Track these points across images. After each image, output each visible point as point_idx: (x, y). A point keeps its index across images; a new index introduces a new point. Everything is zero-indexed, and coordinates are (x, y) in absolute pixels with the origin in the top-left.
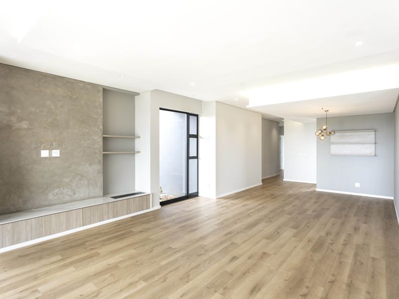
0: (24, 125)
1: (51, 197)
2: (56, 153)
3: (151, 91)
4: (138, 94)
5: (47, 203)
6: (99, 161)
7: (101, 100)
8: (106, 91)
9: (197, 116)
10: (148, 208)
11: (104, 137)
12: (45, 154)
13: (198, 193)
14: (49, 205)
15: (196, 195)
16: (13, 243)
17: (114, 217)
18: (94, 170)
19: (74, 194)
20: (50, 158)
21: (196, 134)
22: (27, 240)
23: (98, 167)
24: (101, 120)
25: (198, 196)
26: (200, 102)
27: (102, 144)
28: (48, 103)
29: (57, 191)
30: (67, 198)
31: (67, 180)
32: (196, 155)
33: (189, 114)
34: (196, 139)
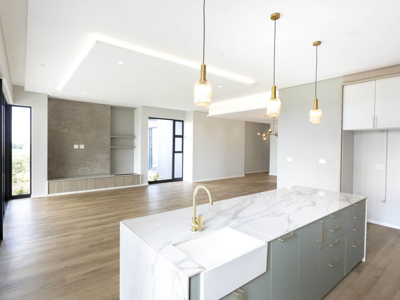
0: (66, 131)
1: (79, 171)
2: (82, 147)
3: (142, 107)
4: (136, 108)
5: (77, 175)
6: (108, 152)
7: (110, 114)
8: (113, 108)
9: (183, 121)
10: (138, 183)
11: (111, 138)
12: (76, 147)
13: (182, 178)
14: (78, 176)
15: (181, 179)
16: (58, 192)
17: (114, 187)
18: (105, 157)
19: (92, 171)
20: (79, 149)
21: (181, 134)
22: (65, 192)
23: (107, 156)
24: (109, 127)
25: (182, 180)
26: (184, 112)
27: (110, 141)
28: (78, 118)
29: (82, 168)
30: (88, 173)
31: (88, 162)
32: (181, 151)
33: (174, 121)
34: (181, 139)
